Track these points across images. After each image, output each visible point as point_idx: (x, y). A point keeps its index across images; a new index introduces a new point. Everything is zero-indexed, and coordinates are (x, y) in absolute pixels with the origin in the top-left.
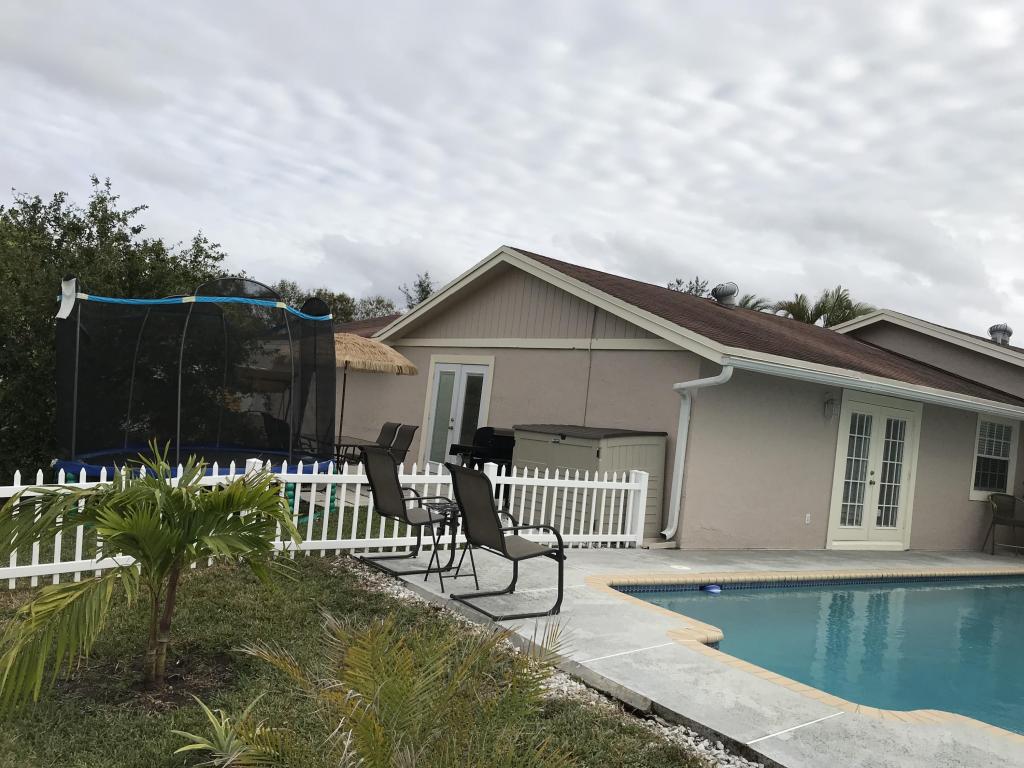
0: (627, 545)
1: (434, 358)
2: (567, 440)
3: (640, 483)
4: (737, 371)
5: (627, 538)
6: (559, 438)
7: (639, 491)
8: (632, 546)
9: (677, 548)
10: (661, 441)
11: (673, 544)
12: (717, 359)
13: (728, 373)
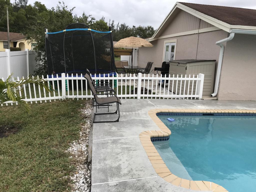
0: (195, 98)
1: (165, 41)
2: (180, 65)
3: (201, 78)
4: (236, 34)
5: (196, 96)
6: (178, 64)
7: (201, 80)
8: (197, 99)
9: (217, 100)
10: (213, 63)
11: (216, 98)
12: (228, 31)
13: (232, 35)
